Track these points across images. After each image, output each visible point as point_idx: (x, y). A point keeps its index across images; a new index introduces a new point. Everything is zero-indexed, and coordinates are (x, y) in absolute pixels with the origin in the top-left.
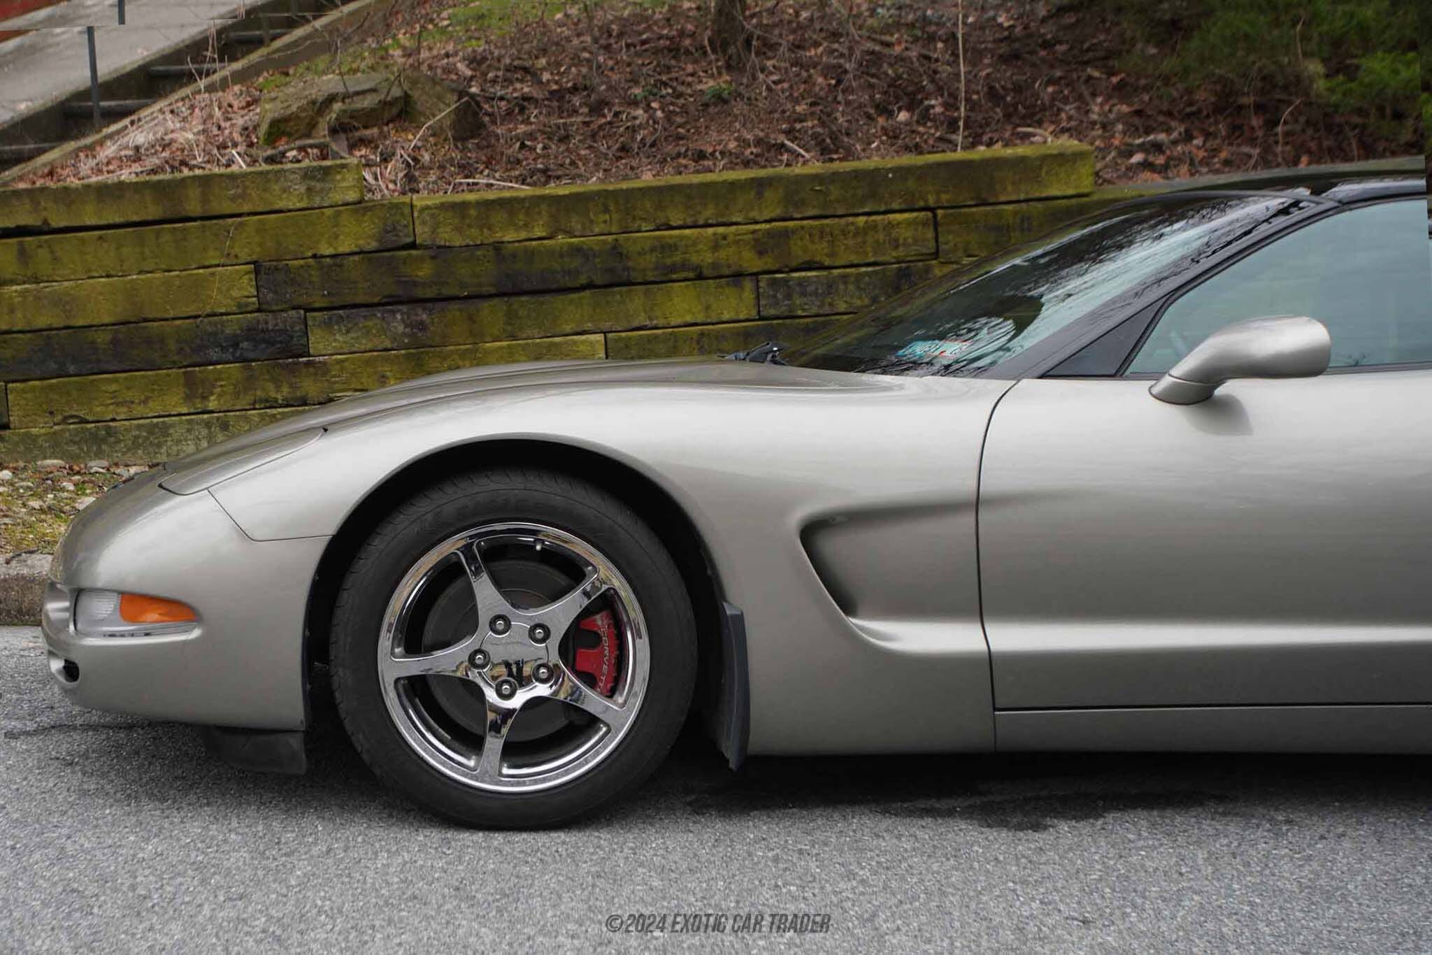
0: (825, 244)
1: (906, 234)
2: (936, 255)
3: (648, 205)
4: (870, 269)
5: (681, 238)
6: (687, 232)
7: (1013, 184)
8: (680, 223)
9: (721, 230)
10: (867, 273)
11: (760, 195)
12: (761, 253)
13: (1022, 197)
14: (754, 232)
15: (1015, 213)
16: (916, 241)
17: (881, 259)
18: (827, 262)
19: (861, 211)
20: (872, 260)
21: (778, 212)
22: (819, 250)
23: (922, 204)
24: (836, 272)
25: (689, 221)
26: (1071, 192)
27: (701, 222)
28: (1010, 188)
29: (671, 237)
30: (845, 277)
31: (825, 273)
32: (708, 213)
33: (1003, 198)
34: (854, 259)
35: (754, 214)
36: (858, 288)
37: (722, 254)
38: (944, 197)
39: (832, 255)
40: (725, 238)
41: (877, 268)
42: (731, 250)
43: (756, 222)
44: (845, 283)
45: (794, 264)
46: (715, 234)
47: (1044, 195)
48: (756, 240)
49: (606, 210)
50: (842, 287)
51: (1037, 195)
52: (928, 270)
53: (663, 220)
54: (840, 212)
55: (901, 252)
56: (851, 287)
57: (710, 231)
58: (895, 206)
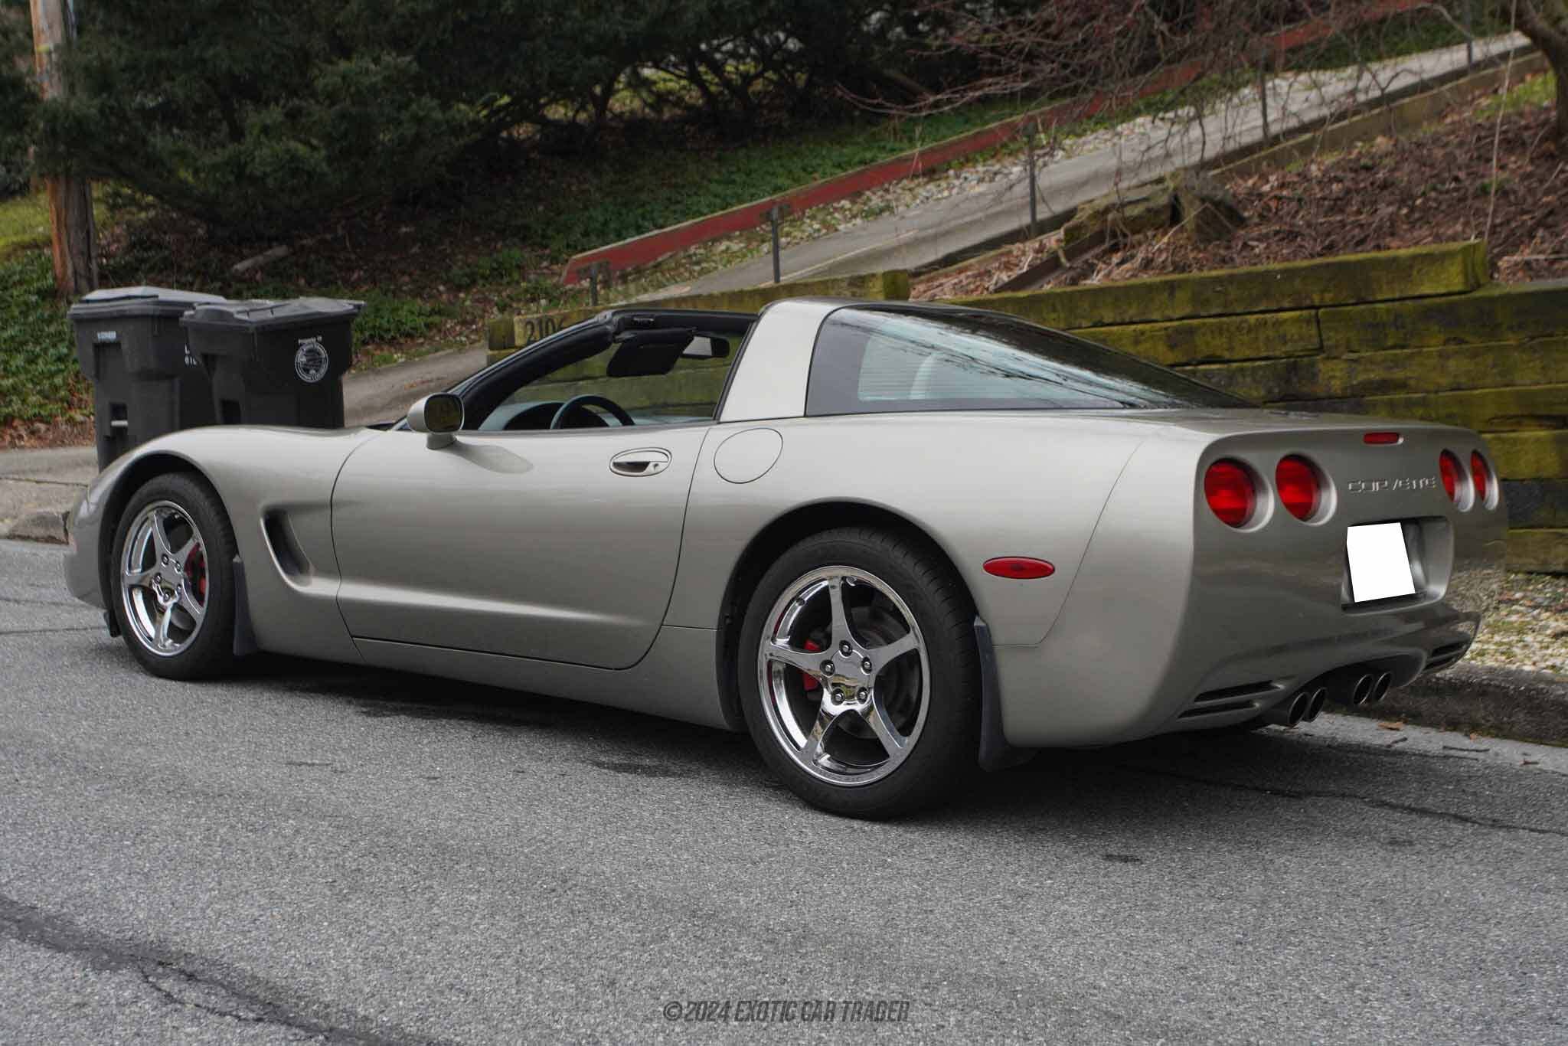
0: (1224, 340)
1: (1292, 331)
2: (1321, 349)
3: (1086, 306)
4: (1263, 363)
5: (1111, 333)
6: (1115, 328)
7: (1388, 283)
8: (1110, 320)
9: (1140, 327)
10: (1260, 367)
11: (1172, 294)
12: (1172, 347)
13: (1397, 295)
14: (1166, 329)
15: (1388, 311)
16: (1301, 338)
17: (1271, 354)
18: (1227, 355)
19: (1256, 310)
20: (1264, 354)
21: (1188, 311)
22: (1220, 345)
23: (1308, 302)
24: (1235, 365)
25: (1118, 320)
26: (1442, 290)
27: (1127, 320)
28: (1385, 287)
29: (1102, 333)
30: (1242, 369)
31: (1225, 366)
32: (1132, 312)
33: (1379, 297)
34: (1248, 353)
35: (1169, 313)
36: (1254, 380)
37: (1141, 348)
38: (1328, 297)
39: (1231, 349)
40: (1143, 333)
41: (1269, 362)
42: (1148, 345)
43: (1171, 320)
44: (1244, 376)
45: (1199, 357)
46: (1135, 331)
47: (1417, 293)
48: (1169, 336)
49: (1054, 310)
50: (1240, 379)
51: (1410, 293)
52: (1313, 365)
53: (1098, 319)
54: (1239, 310)
55: (1289, 348)
56: (1248, 380)
57: (1133, 327)
58: (1286, 305)
